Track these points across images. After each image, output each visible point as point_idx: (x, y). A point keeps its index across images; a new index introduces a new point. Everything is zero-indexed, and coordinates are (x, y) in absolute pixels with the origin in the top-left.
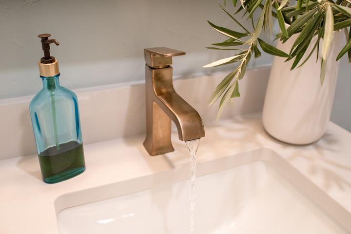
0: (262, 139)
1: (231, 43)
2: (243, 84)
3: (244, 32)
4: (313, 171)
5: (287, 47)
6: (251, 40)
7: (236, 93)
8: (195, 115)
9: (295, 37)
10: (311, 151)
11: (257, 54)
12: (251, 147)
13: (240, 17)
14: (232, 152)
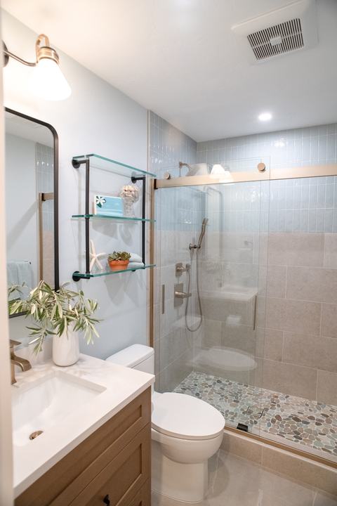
0: (54, 367)
1: (34, 333)
2: (43, 346)
3: (38, 328)
4: (75, 372)
5: (56, 330)
6: (44, 331)
7: (41, 350)
8: (26, 362)
9: (59, 325)
10: (75, 367)
11: (46, 335)
12: (50, 372)
13: (38, 324)
14: (42, 376)
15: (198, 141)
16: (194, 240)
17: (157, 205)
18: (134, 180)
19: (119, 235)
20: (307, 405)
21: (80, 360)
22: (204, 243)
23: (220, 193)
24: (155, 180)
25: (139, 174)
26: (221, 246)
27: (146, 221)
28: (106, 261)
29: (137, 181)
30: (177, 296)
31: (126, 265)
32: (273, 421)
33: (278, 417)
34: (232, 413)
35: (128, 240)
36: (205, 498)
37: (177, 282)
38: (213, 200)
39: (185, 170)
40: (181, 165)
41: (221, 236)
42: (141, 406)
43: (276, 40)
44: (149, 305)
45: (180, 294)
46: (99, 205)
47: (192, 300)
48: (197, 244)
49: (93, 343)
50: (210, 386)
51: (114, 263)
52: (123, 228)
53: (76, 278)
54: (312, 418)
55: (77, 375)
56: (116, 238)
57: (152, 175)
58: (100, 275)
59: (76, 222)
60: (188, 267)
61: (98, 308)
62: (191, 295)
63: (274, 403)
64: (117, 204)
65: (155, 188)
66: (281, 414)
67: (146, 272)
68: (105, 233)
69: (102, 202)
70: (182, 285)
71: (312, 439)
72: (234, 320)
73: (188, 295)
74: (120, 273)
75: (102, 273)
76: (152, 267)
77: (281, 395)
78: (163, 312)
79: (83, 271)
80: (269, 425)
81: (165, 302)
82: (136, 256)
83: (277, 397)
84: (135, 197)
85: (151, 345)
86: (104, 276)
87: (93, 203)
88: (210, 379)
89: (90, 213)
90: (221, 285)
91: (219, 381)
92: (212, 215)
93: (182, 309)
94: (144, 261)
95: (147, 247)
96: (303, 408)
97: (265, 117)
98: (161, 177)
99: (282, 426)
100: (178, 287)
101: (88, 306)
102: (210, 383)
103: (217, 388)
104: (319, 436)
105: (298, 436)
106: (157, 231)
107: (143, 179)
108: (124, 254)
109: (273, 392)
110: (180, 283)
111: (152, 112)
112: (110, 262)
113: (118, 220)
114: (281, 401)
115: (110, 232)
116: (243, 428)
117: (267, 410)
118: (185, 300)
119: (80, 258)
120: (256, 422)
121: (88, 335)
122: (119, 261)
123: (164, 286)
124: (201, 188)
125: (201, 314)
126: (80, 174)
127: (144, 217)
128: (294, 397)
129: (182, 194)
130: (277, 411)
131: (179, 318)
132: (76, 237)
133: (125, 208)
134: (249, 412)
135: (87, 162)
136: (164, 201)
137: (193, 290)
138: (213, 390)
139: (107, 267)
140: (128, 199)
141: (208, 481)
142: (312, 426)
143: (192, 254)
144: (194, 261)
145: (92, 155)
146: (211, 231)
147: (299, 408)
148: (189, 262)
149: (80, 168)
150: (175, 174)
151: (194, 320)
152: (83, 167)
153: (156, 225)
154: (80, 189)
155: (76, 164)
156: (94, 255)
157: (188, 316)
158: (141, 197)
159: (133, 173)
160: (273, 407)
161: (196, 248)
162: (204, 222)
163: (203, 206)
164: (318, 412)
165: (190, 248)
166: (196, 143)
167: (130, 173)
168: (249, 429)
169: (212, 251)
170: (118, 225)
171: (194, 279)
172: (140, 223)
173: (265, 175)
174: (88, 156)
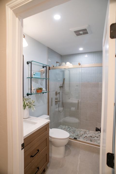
15: (62, 55)
16: (61, 84)
17: (50, 74)
18: (43, 67)
19: (39, 83)
20: (95, 133)
21: (29, 117)
22: (64, 86)
23: (69, 70)
24: (49, 67)
25: (45, 66)
26: (69, 86)
27: (47, 79)
28: (36, 90)
29: (44, 68)
30: (56, 102)
31: (42, 91)
32: (84, 138)
33: (86, 136)
34: (72, 136)
35: (41, 85)
36: (64, 157)
37: (56, 97)
38: (67, 73)
39: (58, 64)
40: (57, 62)
41: (69, 84)
42: (46, 128)
43: (81, 32)
44: (48, 103)
45: (57, 101)
46: (34, 75)
47: (61, 103)
48: (62, 86)
49: (33, 111)
50: (66, 129)
51: (38, 91)
52: (40, 81)
53: (28, 95)
54: (96, 136)
55: (29, 120)
56: (38, 84)
57: (48, 66)
58: (34, 94)
59: (28, 79)
60: (59, 93)
61: (35, 102)
62: (60, 101)
63: (85, 133)
64: (39, 74)
65: (49, 69)
66: (87, 136)
67: (47, 94)
68: (35, 82)
69: (35, 74)
70: (57, 98)
71: (95, 141)
72: (73, 109)
73: (59, 101)
74: (39, 94)
75: (35, 93)
76: (48, 92)
77: (87, 131)
78: (52, 106)
79: (30, 93)
80: (83, 139)
81: (53, 103)
82: (44, 89)
83: (86, 131)
84: (44, 72)
85: (48, 115)
86: (35, 94)
87: (32, 74)
88: (66, 127)
89: (32, 77)
90: (69, 99)
91: (69, 128)
92: (67, 77)
93: (57, 105)
94: (46, 90)
95: (47, 86)
96: (94, 134)
97: (81, 49)
98: (51, 66)
99: (87, 139)
100: (56, 99)
101: (32, 102)
102: (66, 128)
103: (68, 129)
104: (97, 141)
105: (91, 141)
106: (50, 82)
107: (46, 67)
108: (41, 88)
109: (85, 130)
110: (57, 97)
111: (48, 47)
112: (37, 90)
113: (39, 79)
114: (87, 132)
115: (37, 82)
116: (75, 139)
117: (83, 135)
118: (58, 102)
119: (29, 89)
120: (79, 138)
121: (32, 109)
122: (39, 90)
123: (52, 98)
124: (63, 69)
125: (63, 107)
126: (29, 66)
127: (46, 78)
128: (91, 131)
129: (57, 71)
130: (86, 135)
131: (57, 108)
132: (28, 83)
133: (41, 75)
134: (78, 135)
135: (31, 63)
136: (52, 73)
137: (61, 100)
138: (67, 130)
139: (36, 92)
140: (42, 73)
141: (65, 153)
142: (96, 138)
143: (60, 89)
144: (61, 91)
145: (33, 61)
146: (66, 82)
147: (92, 134)
148: (59, 91)
149: (29, 64)
150: (55, 65)
151: (61, 109)
152: (30, 64)
153: (50, 80)
154: (29, 70)
155: (28, 63)
156: (33, 89)
157: (59, 108)
158: (45, 72)
159: (43, 65)
160: (85, 134)
161: (62, 87)
162: (64, 79)
163: (64, 75)
164: (98, 135)
165: (60, 87)
166: (61, 56)
167: (42, 65)
168: (77, 139)
169: (66, 88)
170: (39, 80)
171: (61, 96)
172: (45, 80)
173: (80, 66)
174: (31, 61)
